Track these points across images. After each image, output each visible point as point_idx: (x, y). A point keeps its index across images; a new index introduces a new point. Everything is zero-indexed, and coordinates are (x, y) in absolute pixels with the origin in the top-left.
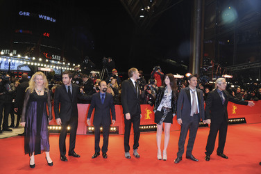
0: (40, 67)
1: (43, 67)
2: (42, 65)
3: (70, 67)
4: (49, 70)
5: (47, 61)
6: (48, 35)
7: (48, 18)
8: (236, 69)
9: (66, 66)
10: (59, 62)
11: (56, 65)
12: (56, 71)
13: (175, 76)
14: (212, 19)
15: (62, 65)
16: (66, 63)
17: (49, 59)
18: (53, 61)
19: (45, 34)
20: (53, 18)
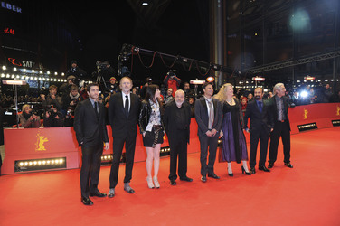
0: (5, 78)
1: (10, 79)
2: (8, 76)
3: (50, 76)
4: (20, 83)
5: (15, 69)
6: (12, 32)
7: (9, 6)
8: (267, 69)
9: (44, 75)
10: (33, 71)
11: (29, 75)
12: (30, 84)
13: (195, 82)
14: (235, 6)
15: (38, 75)
16: (45, 72)
17: (17, 67)
18: (24, 70)
19: (6, 31)
20: (17, 6)
